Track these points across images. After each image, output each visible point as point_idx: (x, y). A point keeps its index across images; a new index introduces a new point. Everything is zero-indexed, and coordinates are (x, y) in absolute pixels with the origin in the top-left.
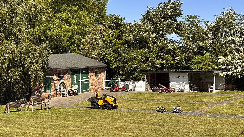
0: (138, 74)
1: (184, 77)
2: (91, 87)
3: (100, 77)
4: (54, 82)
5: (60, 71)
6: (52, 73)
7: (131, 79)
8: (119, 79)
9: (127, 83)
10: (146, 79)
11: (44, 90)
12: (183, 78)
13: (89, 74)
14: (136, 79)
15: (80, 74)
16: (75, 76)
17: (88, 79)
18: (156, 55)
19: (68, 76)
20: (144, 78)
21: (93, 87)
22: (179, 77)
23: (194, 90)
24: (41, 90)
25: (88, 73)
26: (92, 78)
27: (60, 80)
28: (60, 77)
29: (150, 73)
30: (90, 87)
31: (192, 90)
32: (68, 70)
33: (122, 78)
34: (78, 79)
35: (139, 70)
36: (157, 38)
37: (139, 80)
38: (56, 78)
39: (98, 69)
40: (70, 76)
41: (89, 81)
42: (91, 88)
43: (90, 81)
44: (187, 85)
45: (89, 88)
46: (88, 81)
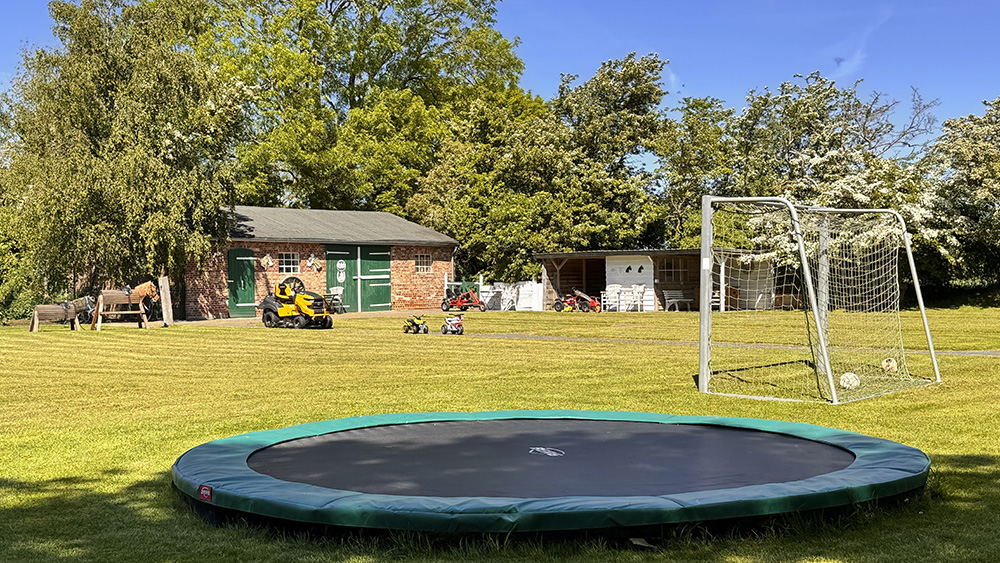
0: (521, 261)
1: (641, 268)
2: (397, 297)
3: (432, 272)
4: (265, 276)
5: (284, 244)
6: (257, 250)
7: (507, 277)
8: (481, 277)
9: (500, 286)
10: (545, 276)
11: (227, 294)
12: (640, 271)
13: (392, 262)
14: (519, 277)
15: (359, 260)
16: (341, 265)
17: (387, 277)
18: (575, 209)
19: (312, 261)
20: (540, 274)
21: (404, 298)
22: (629, 268)
23: (672, 308)
24: (218, 292)
25: (388, 258)
26: (400, 274)
27: (288, 270)
28: (288, 263)
29: (559, 261)
30: (394, 297)
31: (667, 306)
32: (316, 245)
33: (487, 276)
34: (351, 271)
35: (523, 251)
36: (582, 162)
37: (526, 280)
38: (271, 264)
39: (424, 250)
40: (322, 261)
41: (392, 281)
42: (400, 300)
43: (396, 280)
44: (651, 293)
45: (393, 300)
46: (388, 280)
